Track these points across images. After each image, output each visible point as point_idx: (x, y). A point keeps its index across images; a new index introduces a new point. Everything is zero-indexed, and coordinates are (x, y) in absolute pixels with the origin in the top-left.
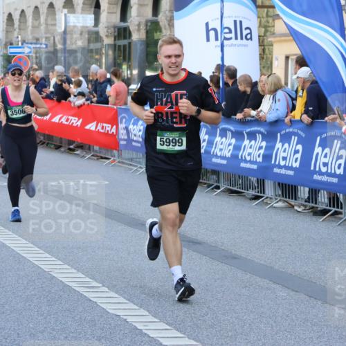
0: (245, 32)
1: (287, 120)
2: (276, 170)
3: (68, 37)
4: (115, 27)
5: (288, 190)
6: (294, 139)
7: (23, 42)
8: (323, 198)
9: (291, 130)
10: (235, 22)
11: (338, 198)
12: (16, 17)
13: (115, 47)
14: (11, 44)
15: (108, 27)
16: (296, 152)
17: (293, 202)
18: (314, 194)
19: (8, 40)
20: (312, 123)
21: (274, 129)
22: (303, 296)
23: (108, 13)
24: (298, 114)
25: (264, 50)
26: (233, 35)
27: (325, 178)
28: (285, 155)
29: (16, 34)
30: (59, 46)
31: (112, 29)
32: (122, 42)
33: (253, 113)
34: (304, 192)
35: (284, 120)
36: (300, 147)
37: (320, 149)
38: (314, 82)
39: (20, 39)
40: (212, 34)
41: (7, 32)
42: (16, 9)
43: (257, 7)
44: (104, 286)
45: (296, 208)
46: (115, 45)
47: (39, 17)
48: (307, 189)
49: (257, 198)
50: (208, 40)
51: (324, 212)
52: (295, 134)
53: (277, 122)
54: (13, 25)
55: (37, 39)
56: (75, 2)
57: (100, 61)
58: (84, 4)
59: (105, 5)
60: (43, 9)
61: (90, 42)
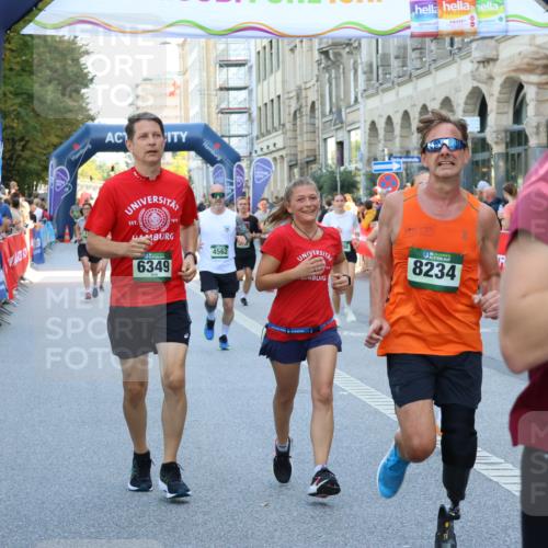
4: (506, 131)
7: (391, 156)
12: (381, 125)
13: (507, 157)
14: (375, 159)
15: (497, 132)
19: (372, 155)
23: (498, 113)
29: (381, 146)
31: (503, 134)
32: (516, 150)
39: (386, 152)
41: (370, 144)
42: (380, 116)
44: (506, 461)
46: (507, 154)
47: (410, 124)
54: (377, 135)
55: (408, 152)
56: (454, 104)
57: (488, 174)
58: (466, 104)
59: (492, 105)
60: (415, 115)
61: (475, 151)
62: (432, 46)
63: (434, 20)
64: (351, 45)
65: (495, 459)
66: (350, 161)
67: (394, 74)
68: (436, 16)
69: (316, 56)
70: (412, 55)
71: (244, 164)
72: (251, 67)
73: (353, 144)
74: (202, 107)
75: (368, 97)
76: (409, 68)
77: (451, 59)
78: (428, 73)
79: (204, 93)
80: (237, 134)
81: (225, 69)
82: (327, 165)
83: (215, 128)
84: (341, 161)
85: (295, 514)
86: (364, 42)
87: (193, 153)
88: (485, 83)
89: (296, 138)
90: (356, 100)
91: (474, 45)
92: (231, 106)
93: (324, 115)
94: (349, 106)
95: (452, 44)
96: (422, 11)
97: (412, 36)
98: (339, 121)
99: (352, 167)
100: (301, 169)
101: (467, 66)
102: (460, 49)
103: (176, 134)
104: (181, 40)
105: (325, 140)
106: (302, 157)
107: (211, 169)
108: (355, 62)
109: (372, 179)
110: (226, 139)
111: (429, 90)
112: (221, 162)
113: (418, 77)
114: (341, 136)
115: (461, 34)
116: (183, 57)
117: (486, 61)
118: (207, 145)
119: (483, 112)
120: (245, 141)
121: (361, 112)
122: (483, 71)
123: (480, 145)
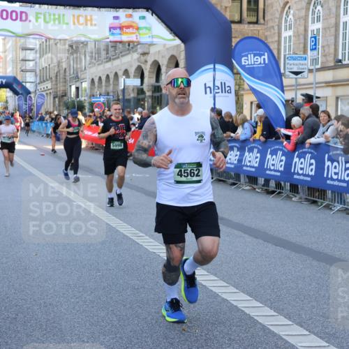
1: (251, 139)
3: (126, 91)
5: (252, 180)
6: (256, 150)
7: (100, 95)
8: (272, 184)
9: (254, 145)
10: (221, 83)
11: (281, 184)
12: (96, 80)
13: (152, 97)
14: (93, 96)
15: (148, 86)
17: (255, 187)
18: (267, 182)
19: (91, 94)
21: (243, 145)
23: (149, 77)
25: (238, 99)
26: (220, 90)
27: (273, 173)
28: (250, 159)
29: (96, 90)
30: (121, 97)
31: (151, 87)
32: (157, 94)
33: (232, 135)
34: (261, 181)
35: (249, 140)
36: (258, 155)
37: (270, 156)
38: (266, 118)
39: (98, 93)
40: (208, 90)
41: (91, 89)
42: (96, 76)
43: (234, 74)
45: (257, 190)
47: (109, 81)
48: (263, 179)
49: (234, 184)
50: (206, 93)
51: (273, 192)
52: (256, 147)
54: (94, 85)
55: (108, 93)
56: (130, 72)
57: (144, 105)
58: (135, 72)
59: (146, 74)
60: (112, 76)
61: (138, 94)
62: (120, 46)
63: (119, 36)
64: (85, 44)
65: (141, 234)
66: (82, 96)
67: (102, 58)
68: (120, 34)
69: (67, 47)
70: (111, 49)
71: (32, 95)
72: (36, 51)
73: (83, 89)
74: (13, 68)
75: (91, 67)
76: (110, 55)
77: (128, 52)
78: (118, 58)
79: (14, 61)
80: (29, 81)
81: (24, 51)
82: (71, 98)
83: (19, 78)
84: (77, 96)
85: (49, 259)
86: (89, 43)
87: (8, 90)
88: (143, 63)
89: (57, 85)
90: (85, 69)
91: (139, 46)
92: (27, 68)
93: (70, 75)
94: (81, 71)
95: (129, 46)
96: (114, 31)
97: (111, 42)
98: (77, 78)
99: (83, 99)
100: (59, 99)
101: (136, 56)
102: (132, 48)
104: (3, 37)
105: (71, 86)
106: (59, 94)
107: (17, 97)
108: (85, 51)
109: (92, 105)
110: (24, 84)
111: (118, 66)
112: (21, 94)
113: (114, 59)
114: (78, 84)
115: (133, 42)
116: (4, 45)
117: (144, 54)
118: (15, 86)
119: (142, 77)
120: (33, 85)
121: (87, 74)
122: (143, 58)
123: (141, 91)
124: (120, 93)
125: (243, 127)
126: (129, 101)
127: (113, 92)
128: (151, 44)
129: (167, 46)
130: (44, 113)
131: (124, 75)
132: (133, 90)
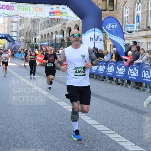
0: (100, 39)
1: (110, 61)
2: (107, 73)
3: (56, 40)
4: (68, 38)
5: (111, 78)
7: (45, 42)
8: (119, 80)
9: (111, 63)
10: (97, 36)
11: (123, 80)
12: (43, 35)
14: (42, 42)
15: (66, 38)
16: (113, 69)
17: (112, 81)
18: (117, 79)
20: (117, 62)
22: (114, 105)
23: (66, 34)
24: (113, 59)
25: (105, 43)
27: (120, 75)
28: (110, 70)
29: (43, 40)
30: (54, 43)
31: (67, 39)
32: (69, 42)
33: (102, 59)
34: (115, 79)
36: (113, 68)
37: (119, 68)
38: (117, 52)
40: (92, 39)
41: (41, 39)
42: (43, 34)
44: (65, 103)
45: (113, 83)
47: (49, 36)
48: (115, 78)
49: (103, 80)
50: (91, 41)
51: (120, 84)
52: (113, 64)
53: (108, 62)
54: (43, 37)
55: (49, 41)
56: (58, 32)
57: (64, 46)
58: (60, 32)
59: (65, 33)
60: (50, 34)
61: (61, 41)
62: (54, 20)
63: (53, 16)
64: (38, 20)
67: (46, 26)
68: (54, 15)
69: (31, 21)
70: (50, 22)
71: (16, 42)
72: (17, 23)
73: (38, 39)
74: (7, 30)
75: (41, 30)
76: (49, 25)
77: (57, 23)
78: (53, 26)
79: (8, 27)
80: (15, 36)
81: (12, 23)
82: (32, 43)
83: (10, 35)
84: (35, 42)
85: (23, 113)
86: (40, 19)
87: (5, 39)
88: (64, 28)
89: (26, 37)
90: (39, 30)
91: (62, 21)
92: (14, 30)
93: (32, 33)
94: (37, 31)
95: (58, 20)
96: (51, 14)
97: (50, 19)
98: (35, 34)
99: (37, 43)
100: (27, 43)
101: (61, 25)
103: (2, 35)
104: (3, 17)
105: (32, 38)
106: (28, 41)
107: (9, 43)
108: (39, 23)
109: (41, 46)
110: (12, 37)
111: (53, 29)
112: (11, 41)
113: (51, 26)
114: (35, 37)
116: (4, 20)
117: (64, 24)
118: (8, 38)
119: (63, 34)
120: (16, 37)
121: (40, 33)
122: (63, 26)
123: (63, 40)
124: (54, 41)
125: (107, 56)
126: (57, 44)
127: (51, 41)
128: (67, 20)
129: (74, 21)
130: (21, 50)
131: (55, 33)
132: (59, 40)
